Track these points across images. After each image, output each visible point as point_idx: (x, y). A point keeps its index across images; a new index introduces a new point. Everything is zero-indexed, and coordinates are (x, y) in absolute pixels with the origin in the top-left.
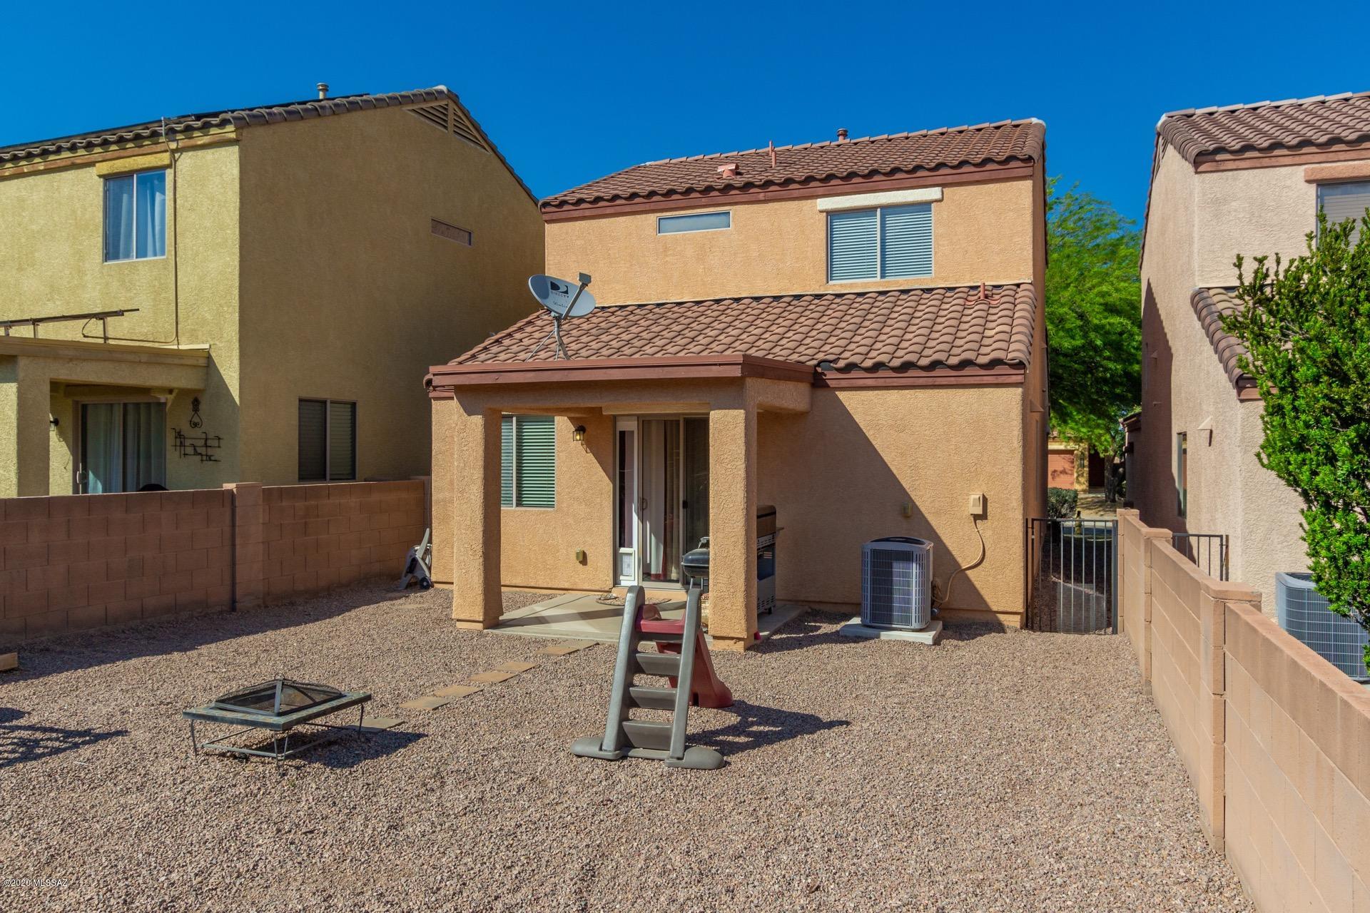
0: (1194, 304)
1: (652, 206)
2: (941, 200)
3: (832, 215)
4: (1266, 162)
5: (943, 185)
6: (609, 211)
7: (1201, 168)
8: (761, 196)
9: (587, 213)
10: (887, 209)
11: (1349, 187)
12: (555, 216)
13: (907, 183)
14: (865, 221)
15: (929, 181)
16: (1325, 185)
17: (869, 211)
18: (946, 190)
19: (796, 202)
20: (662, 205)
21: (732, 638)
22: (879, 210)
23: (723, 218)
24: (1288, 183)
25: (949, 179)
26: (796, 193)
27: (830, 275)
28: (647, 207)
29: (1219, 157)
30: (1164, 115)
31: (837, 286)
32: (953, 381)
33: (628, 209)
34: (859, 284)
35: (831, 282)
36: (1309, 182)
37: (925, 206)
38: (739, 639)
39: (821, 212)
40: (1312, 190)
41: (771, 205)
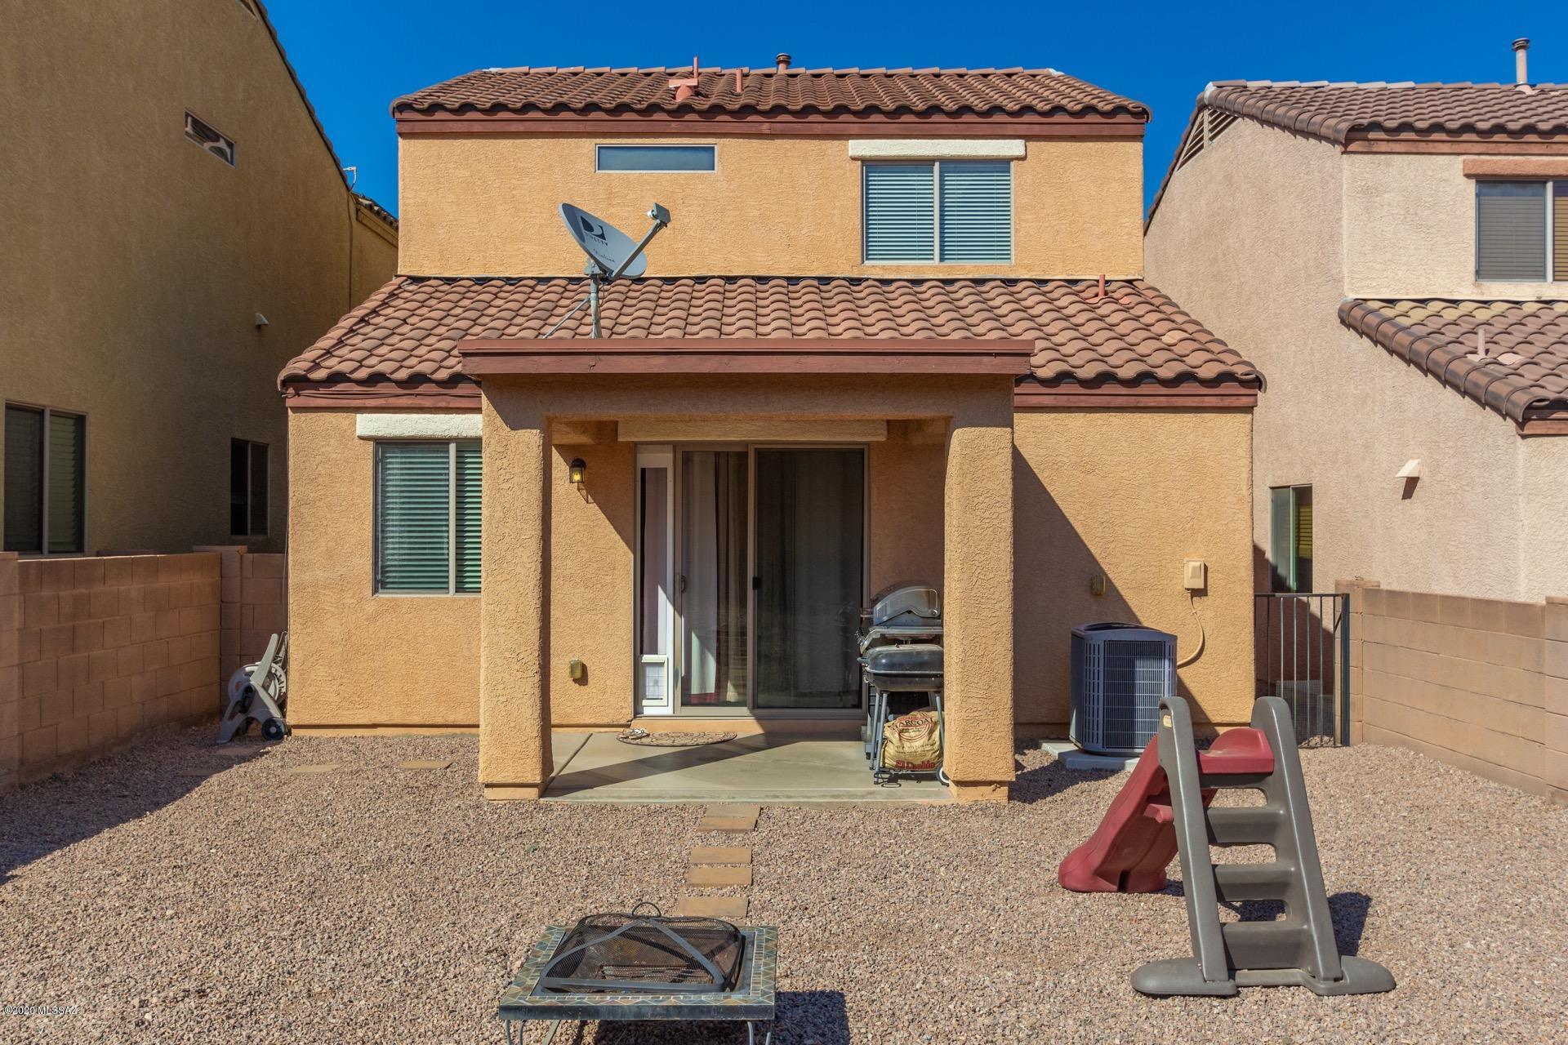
0: (1343, 322)
1: (589, 127)
2: (1023, 158)
3: (871, 165)
4: (1422, 147)
5: (1027, 138)
6: (514, 127)
7: (1351, 148)
8: (765, 128)
9: (477, 127)
10: (951, 164)
11: (1509, 187)
12: (418, 127)
13: (979, 129)
14: (914, 179)
15: (1010, 130)
16: (1485, 181)
17: (922, 164)
18: (1031, 145)
19: (817, 142)
20: (606, 127)
21: (990, 783)
22: (937, 164)
23: (704, 155)
24: (1446, 175)
25: (1036, 130)
26: (818, 129)
27: (866, 254)
28: (581, 127)
29: (1371, 135)
30: (1211, 84)
31: (876, 268)
32: (1163, 401)
33: (547, 127)
34: (909, 268)
35: (867, 263)
36: (1468, 176)
37: (1002, 164)
38: (1001, 783)
39: (854, 159)
40: (1471, 187)
41: (778, 142)
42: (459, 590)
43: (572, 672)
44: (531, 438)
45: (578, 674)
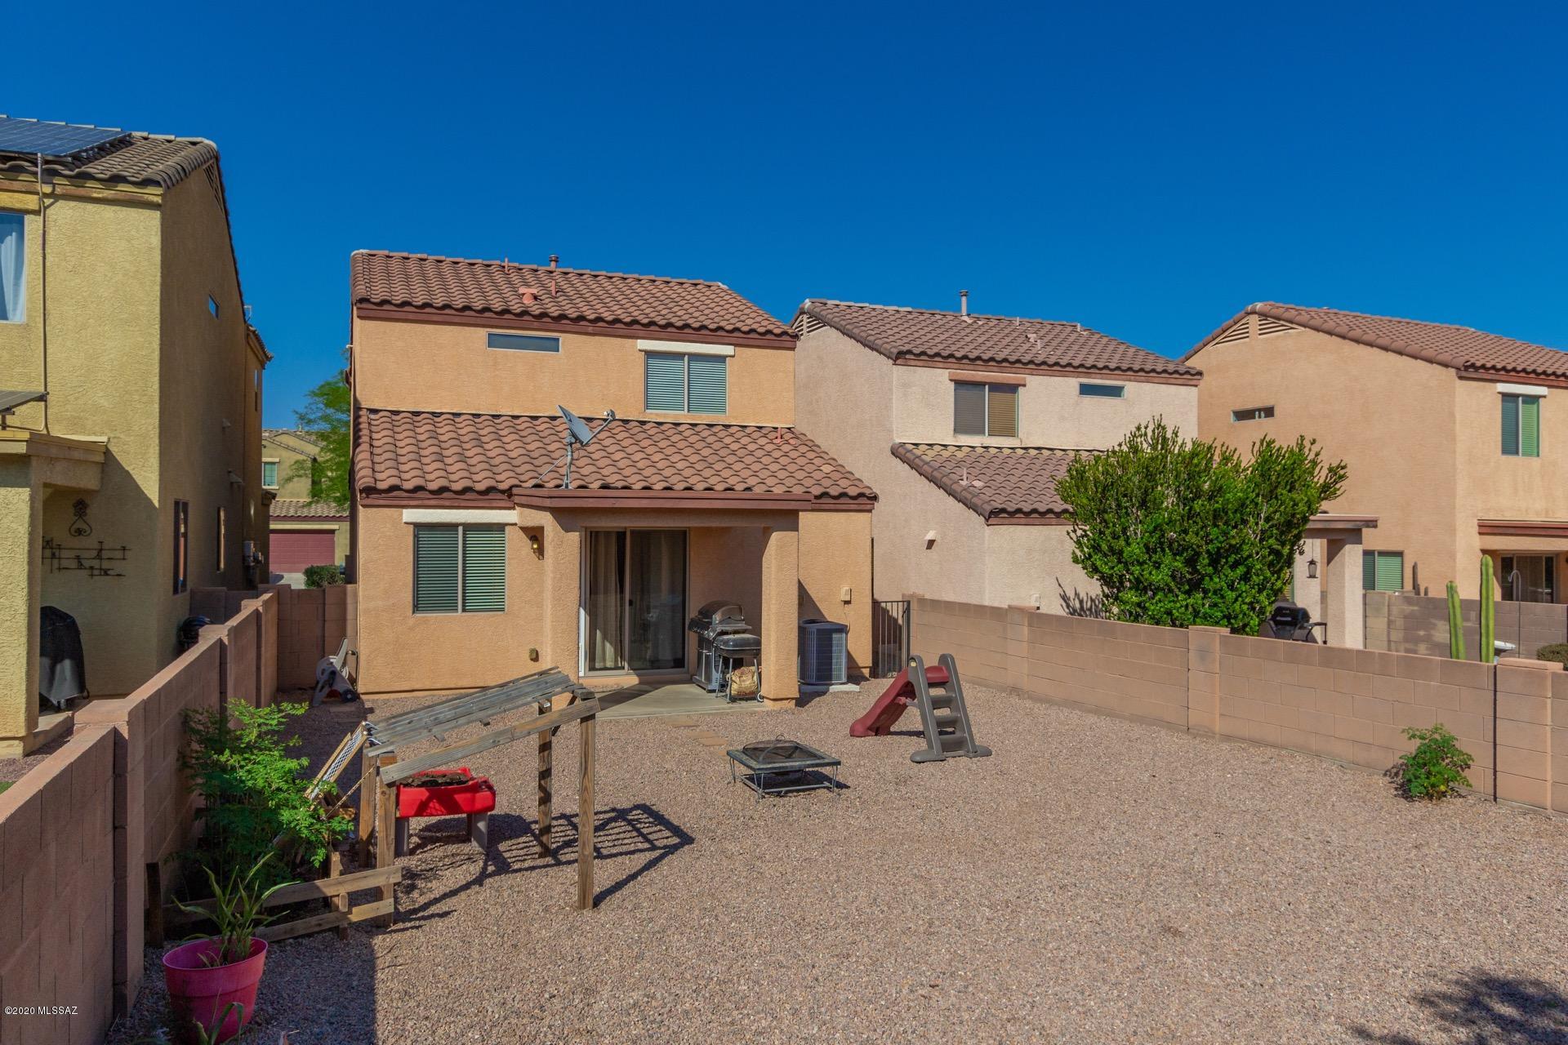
0: (893, 453)
1: (483, 321)
2: (733, 356)
3: (650, 354)
4: (930, 364)
5: (735, 345)
6: (435, 318)
7: (898, 362)
8: (590, 329)
9: (411, 316)
10: (694, 357)
11: (970, 386)
12: (371, 313)
13: (710, 339)
14: (677, 364)
15: (727, 340)
16: (959, 383)
17: (679, 356)
18: (737, 348)
19: (619, 339)
20: (493, 322)
21: (787, 699)
22: (686, 357)
23: (553, 343)
24: (940, 379)
25: (741, 341)
26: (621, 332)
27: (647, 407)
28: (479, 321)
29: (907, 356)
30: (807, 300)
31: (653, 415)
32: (832, 507)
33: (457, 320)
34: (669, 416)
35: (648, 411)
36: (951, 380)
37: (722, 359)
38: (793, 699)
39: (640, 350)
40: (952, 385)
41: (597, 338)
42: (464, 610)
43: (531, 655)
44: (575, 537)
45: (534, 656)
